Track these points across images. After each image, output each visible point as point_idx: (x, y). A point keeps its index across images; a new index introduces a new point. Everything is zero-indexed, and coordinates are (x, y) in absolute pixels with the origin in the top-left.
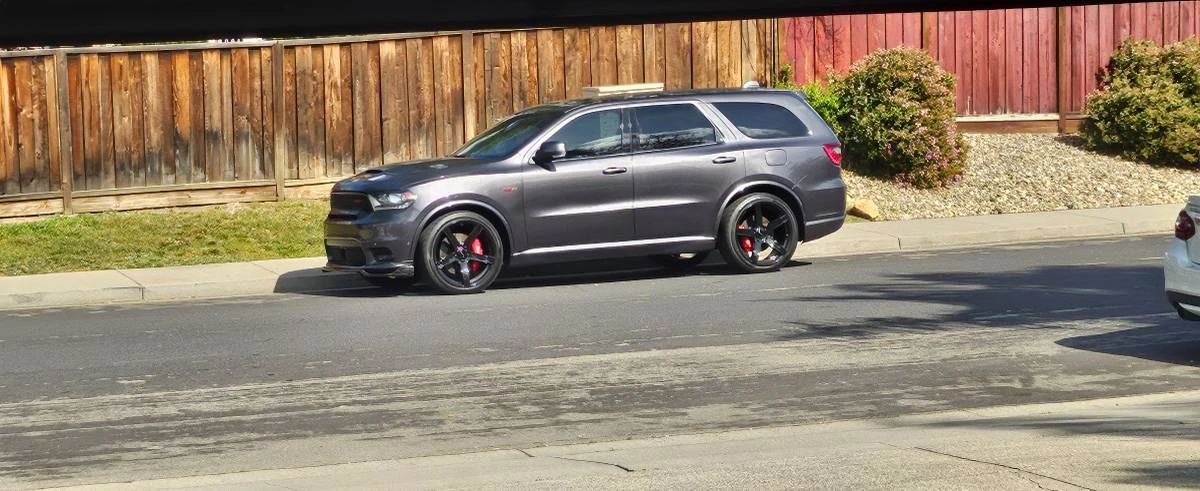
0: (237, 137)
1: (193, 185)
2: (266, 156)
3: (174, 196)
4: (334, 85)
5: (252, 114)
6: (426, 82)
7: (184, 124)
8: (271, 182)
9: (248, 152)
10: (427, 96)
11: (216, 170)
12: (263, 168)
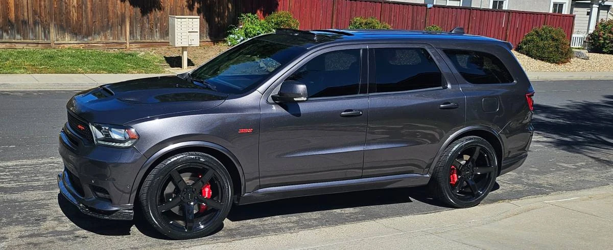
0: (35, 23)
1: (16, 41)
2: (47, 32)
3: (8, 44)
4: (74, 7)
5: (41, 15)
6: (111, 8)
7: (12, 16)
8: (48, 42)
9: (39, 29)
10: (111, 14)
11: (26, 35)
12: (45, 36)
